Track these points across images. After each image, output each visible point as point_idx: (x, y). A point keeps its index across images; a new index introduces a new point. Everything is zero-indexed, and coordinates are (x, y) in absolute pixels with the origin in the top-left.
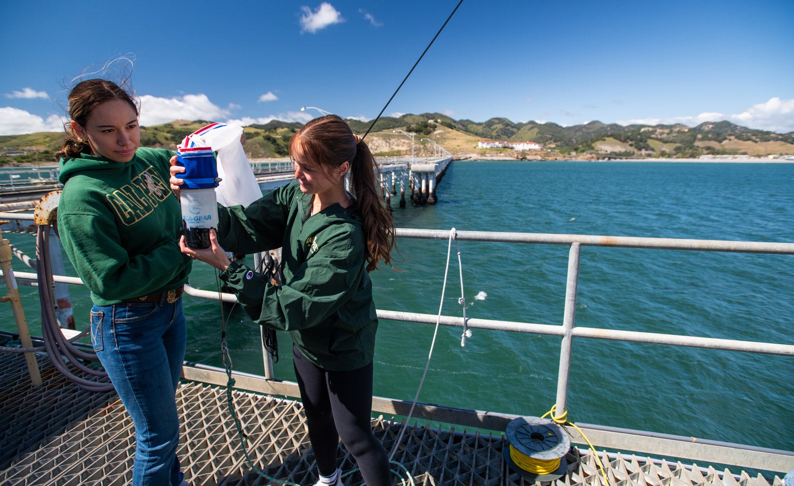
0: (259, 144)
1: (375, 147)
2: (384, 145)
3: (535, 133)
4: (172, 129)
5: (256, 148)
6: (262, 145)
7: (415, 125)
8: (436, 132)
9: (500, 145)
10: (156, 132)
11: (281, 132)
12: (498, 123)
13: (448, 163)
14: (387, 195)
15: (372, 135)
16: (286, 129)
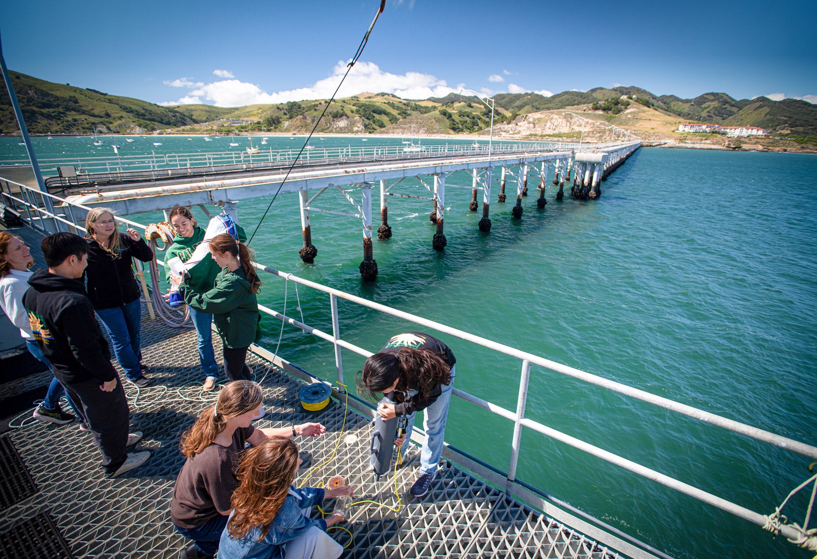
0: (435, 119)
1: (554, 127)
2: (564, 125)
3: (763, 114)
4: (357, 102)
5: (432, 123)
6: (438, 120)
7: (604, 102)
8: (628, 111)
9: (708, 130)
10: (344, 104)
11: (457, 107)
12: (712, 101)
13: (633, 150)
14: (561, 181)
15: (552, 113)
16: (463, 104)
